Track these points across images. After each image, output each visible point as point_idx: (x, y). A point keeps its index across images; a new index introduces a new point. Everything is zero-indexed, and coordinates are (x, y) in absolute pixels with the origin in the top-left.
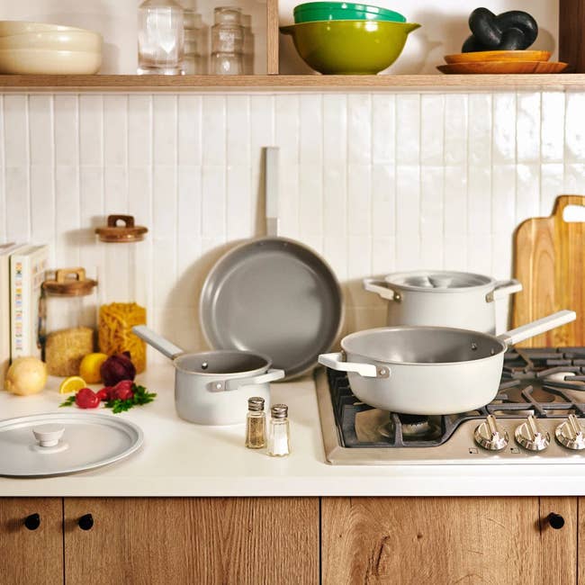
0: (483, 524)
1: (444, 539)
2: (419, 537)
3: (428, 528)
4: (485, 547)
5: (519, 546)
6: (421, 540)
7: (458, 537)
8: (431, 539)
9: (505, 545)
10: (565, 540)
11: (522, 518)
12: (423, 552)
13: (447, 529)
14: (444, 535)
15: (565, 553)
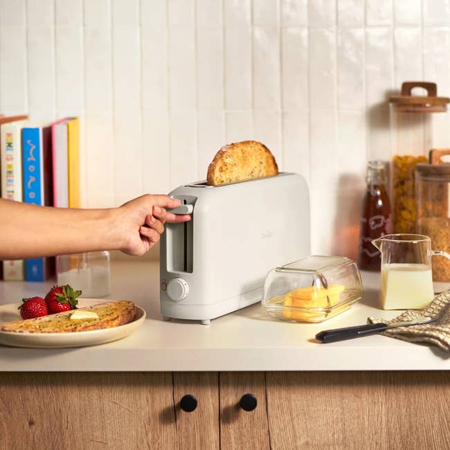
0: (107, 408)
1: (61, 426)
2: (31, 423)
3: (41, 413)
4: (110, 436)
5: (150, 435)
6: (34, 427)
7: (77, 425)
8: (45, 425)
9: (134, 433)
10: (205, 428)
11: (153, 401)
12: (36, 441)
13: (64, 415)
14: (61, 422)
15: (206, 444)
